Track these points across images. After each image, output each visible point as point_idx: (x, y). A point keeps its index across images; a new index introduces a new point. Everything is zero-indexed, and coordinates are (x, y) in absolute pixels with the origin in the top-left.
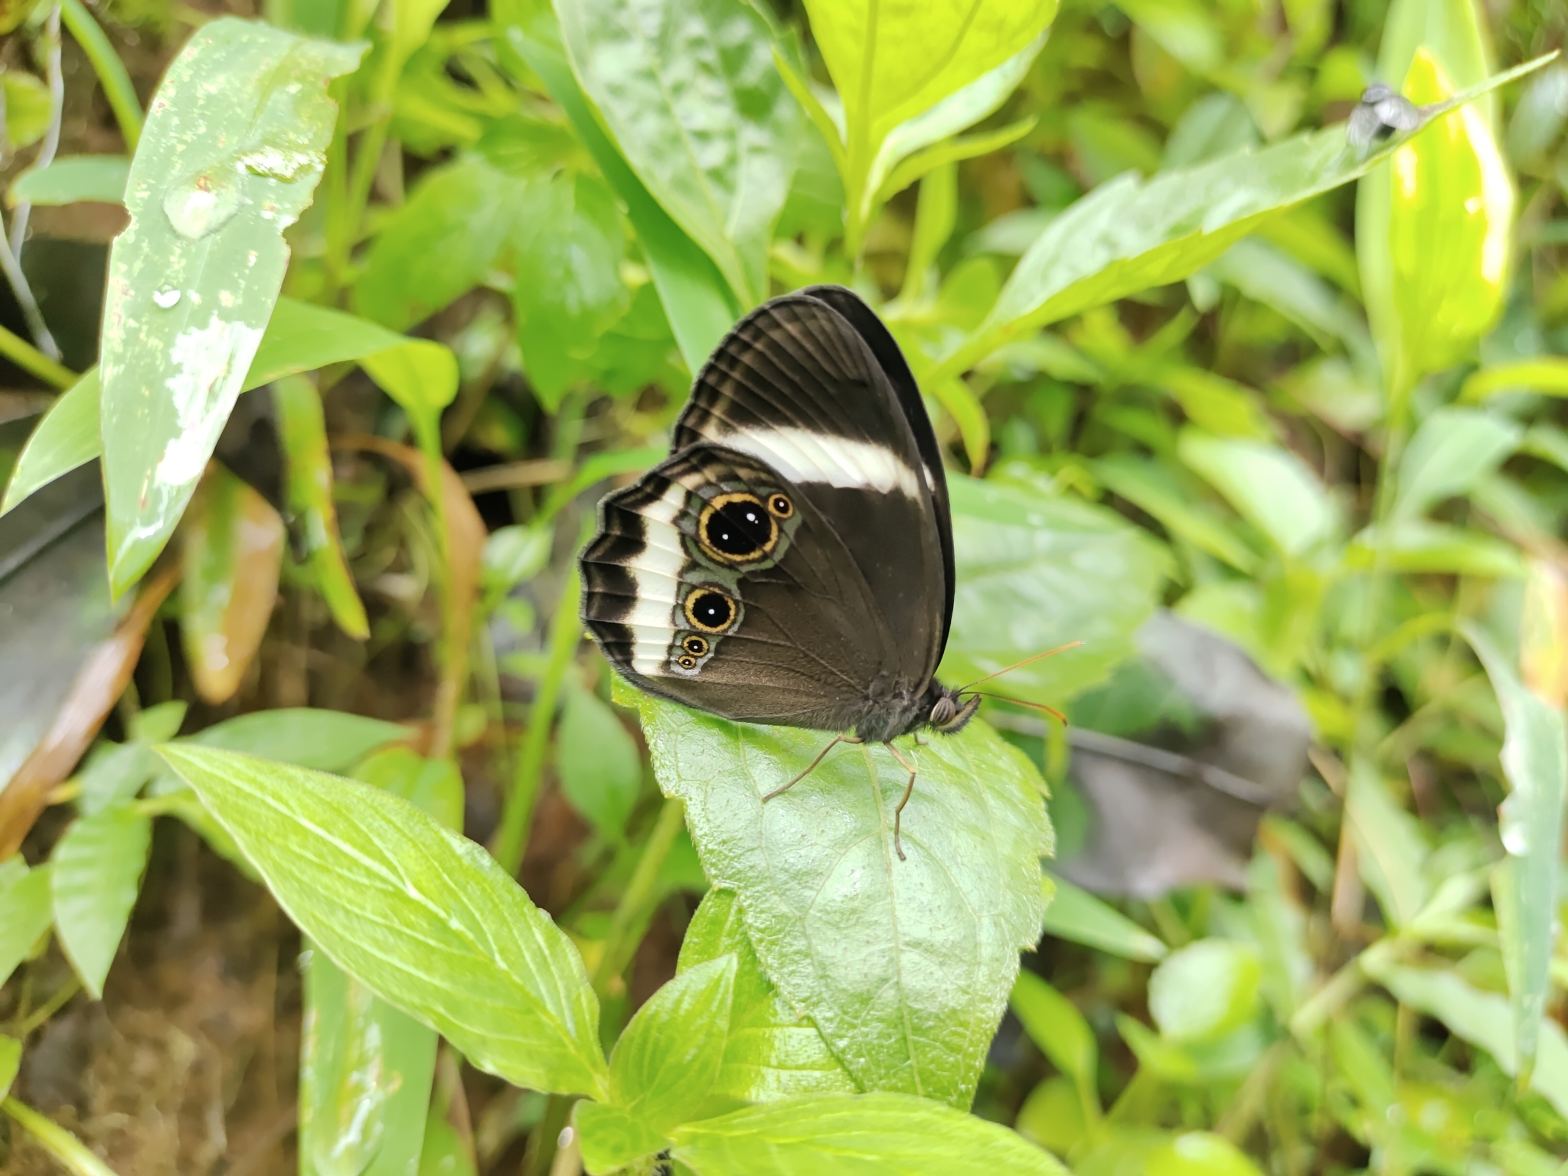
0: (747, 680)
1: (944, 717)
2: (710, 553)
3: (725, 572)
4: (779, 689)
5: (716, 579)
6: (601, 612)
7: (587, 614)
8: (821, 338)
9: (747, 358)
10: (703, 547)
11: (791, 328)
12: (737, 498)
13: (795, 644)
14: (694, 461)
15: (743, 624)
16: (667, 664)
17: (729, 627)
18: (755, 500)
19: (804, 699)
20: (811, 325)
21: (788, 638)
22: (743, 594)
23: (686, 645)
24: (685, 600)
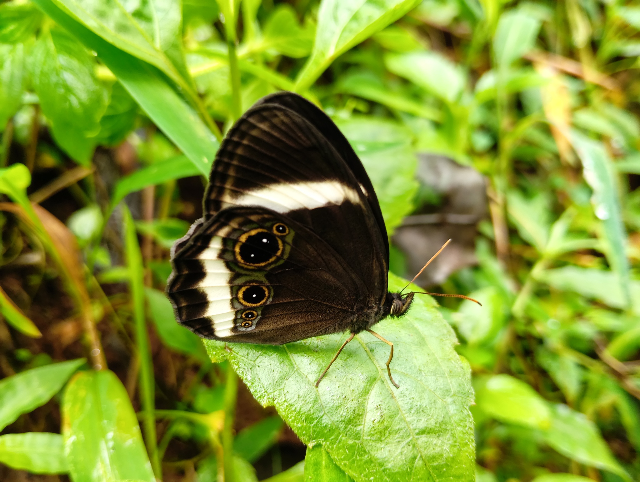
0: (284, 324)
1: (398, 310)
2: (245, 266)
3: (257, 274)
4: (304, 323)
5: (253, 278)
6: (188, 316)
7: (181, 318)
8: (283, 128)
9: (239, 151)
10: (240, 265)
11: (264, 126)
12: (253, 233)
13: (307, 298)
14: (222, 220)
15: (274, 297)
16: (235, 329)
17: (267, 300)
18: (265, 231)
19: (319, 324)
20: (275, 121)
21: (302, 297)
22: (270, 281)
23: (244, 316)
24: (237, 294)
